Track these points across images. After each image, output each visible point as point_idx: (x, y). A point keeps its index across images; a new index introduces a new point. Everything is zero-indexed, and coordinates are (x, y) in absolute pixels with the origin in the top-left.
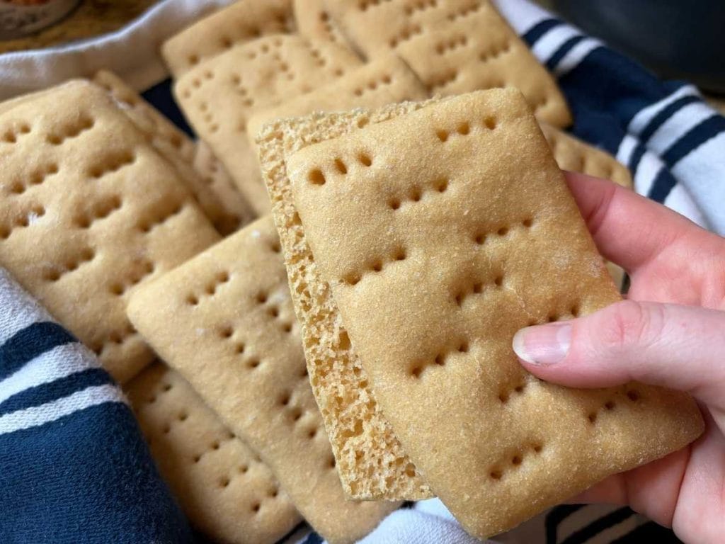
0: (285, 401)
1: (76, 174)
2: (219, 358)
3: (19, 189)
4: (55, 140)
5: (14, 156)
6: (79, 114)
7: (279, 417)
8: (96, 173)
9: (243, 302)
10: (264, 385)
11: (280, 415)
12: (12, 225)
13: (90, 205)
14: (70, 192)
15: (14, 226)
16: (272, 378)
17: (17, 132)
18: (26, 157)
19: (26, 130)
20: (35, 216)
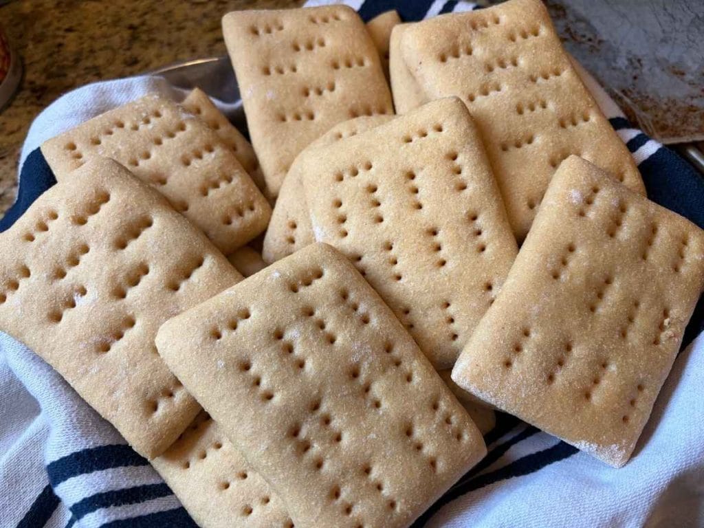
0: (295, 432)
1: (104, 250)
2: (238, 389)
3: (61, 274)
4: (81, 221)
5: (48, 244)
6: (94, 191)
7: (289, 448)
8: (121, 245)
9: (262, 337)
10: (277, 418)
11: (290, 446)
12: (61, 309)
13: (121, 277)
14: (101, 269)
15: (64, 309)
16: (285, 410)
17: (46, 220)
18: (60, 243)
19: (54, 216)
20: (79, 297)
